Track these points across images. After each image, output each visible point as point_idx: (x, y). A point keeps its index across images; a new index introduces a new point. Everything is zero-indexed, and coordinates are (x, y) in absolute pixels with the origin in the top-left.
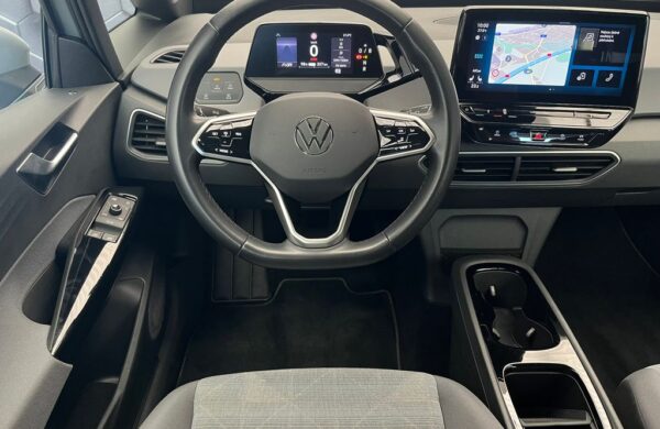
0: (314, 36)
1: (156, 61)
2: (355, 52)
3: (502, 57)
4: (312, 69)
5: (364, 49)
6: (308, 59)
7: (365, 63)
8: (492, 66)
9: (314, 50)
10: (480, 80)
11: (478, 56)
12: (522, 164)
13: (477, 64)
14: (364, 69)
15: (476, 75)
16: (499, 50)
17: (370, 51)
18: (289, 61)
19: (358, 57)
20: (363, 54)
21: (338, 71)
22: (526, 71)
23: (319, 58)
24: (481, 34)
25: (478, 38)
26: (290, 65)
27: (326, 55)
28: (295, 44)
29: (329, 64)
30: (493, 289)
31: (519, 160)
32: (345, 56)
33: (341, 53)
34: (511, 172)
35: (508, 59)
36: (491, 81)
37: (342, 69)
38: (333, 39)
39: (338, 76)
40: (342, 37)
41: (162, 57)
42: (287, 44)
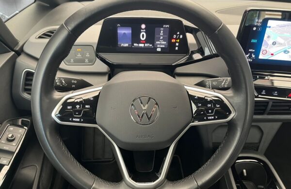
0: (143, 26)
1: (40, 37)
2: (171, 37)
3: (270, 42)
4: (141, 48)
5: (177, 35)
6: (139, 41)
7: (177, 44)
8: (263, 48)
9: (143, 36)
10: (253, 56)
11: (253, 41)
12: (272, 106)
13: (253, 46)
14: (177, 48)
15: (251, 53)
16: (269, 37)
17: (181, 37)
18: (126, 43)
19: (173, 41)
20: (176, 39)
21: (159, 50)
22: (286, 52)
23: (146, 41)
24: (257, 26)
25: (255, 29)
26: (126, 45)
27: (151, 38)
28: (131, 32)
29: (153, 45)
30: (245, 171)
31: (271, 103)
32: (164, 40)
33: (162, 38)
34: (265, 110)
35: (274, 43)
36: (261, 57)
37: (162, 48)
38: (156, 29)
39: (159, 52)
40: (162, 27)
41: (44, 34)
42: (124, 32)
